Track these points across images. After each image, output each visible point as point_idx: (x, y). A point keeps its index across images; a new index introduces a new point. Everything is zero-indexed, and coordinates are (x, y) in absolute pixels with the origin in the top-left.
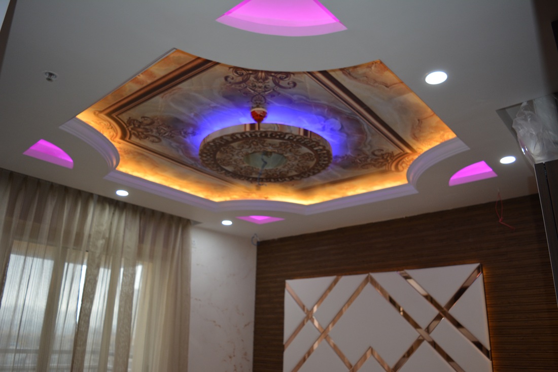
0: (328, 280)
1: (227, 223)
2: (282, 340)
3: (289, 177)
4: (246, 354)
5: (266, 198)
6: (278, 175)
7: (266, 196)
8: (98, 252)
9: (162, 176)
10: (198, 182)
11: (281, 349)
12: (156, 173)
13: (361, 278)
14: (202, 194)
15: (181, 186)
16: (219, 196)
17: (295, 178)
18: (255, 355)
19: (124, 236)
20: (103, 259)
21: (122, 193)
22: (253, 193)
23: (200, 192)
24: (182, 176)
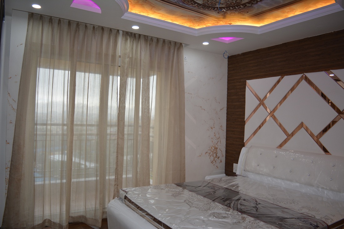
0: (275, 79)
1: (206, 44)
2: (244, 118)
3: (243, 5)
4: (221, 126)
5: (230, 24)
6: (235, 4)
7: (230, 23)
8: (126, 66)
9: (159, 13)
10: (182, 16)
11: (243, 123)
12: (155, 12)
13: (298, 77)
14: (187, 25)
15: (172, 20)
16: (198, 26)
17: (248, 5)
18: (227, 127)
19: (140, 55)
20: (130, 70)
21: (136, 28)
22: (220, 21)
23: (186, 24)
24: (171, 13)
